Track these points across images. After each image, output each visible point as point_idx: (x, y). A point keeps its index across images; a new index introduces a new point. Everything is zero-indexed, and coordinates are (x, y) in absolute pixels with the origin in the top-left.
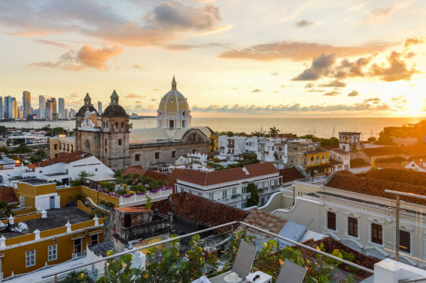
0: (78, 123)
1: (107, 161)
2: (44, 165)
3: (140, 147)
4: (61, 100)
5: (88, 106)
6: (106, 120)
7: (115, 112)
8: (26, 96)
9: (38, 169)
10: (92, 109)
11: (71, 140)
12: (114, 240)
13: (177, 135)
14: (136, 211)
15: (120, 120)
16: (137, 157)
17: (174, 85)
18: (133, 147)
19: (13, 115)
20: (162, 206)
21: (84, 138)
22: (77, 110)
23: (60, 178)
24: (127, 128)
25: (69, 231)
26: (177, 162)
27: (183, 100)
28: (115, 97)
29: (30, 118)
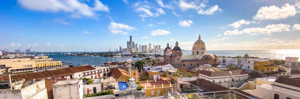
0: (165, 53)
1: (174, 66)
2: (155, 66)
3: (185, 61)
4: (160, 46)
5: (168, 48)
6: (174, 51)
7: (177, 48)
8: (150, 44)
9: (154, 67)
10: (169, 48)
11: (163, 59)
12: (177, 91)
13: (199, 57)
14: (184, 83)
15: (178, 51)
16: (184, 65)
17: (200, 38)
18: (183, 61)
19: (147, 51)
20: (194, 83)
21: (167, 58)
22: (164, 49)
23: (160, 70)
24: (180, 54)
25: (163, 87)
26: (200, 67)
27: (203, 43)
28: (177, 43)
29: (151, 52)
